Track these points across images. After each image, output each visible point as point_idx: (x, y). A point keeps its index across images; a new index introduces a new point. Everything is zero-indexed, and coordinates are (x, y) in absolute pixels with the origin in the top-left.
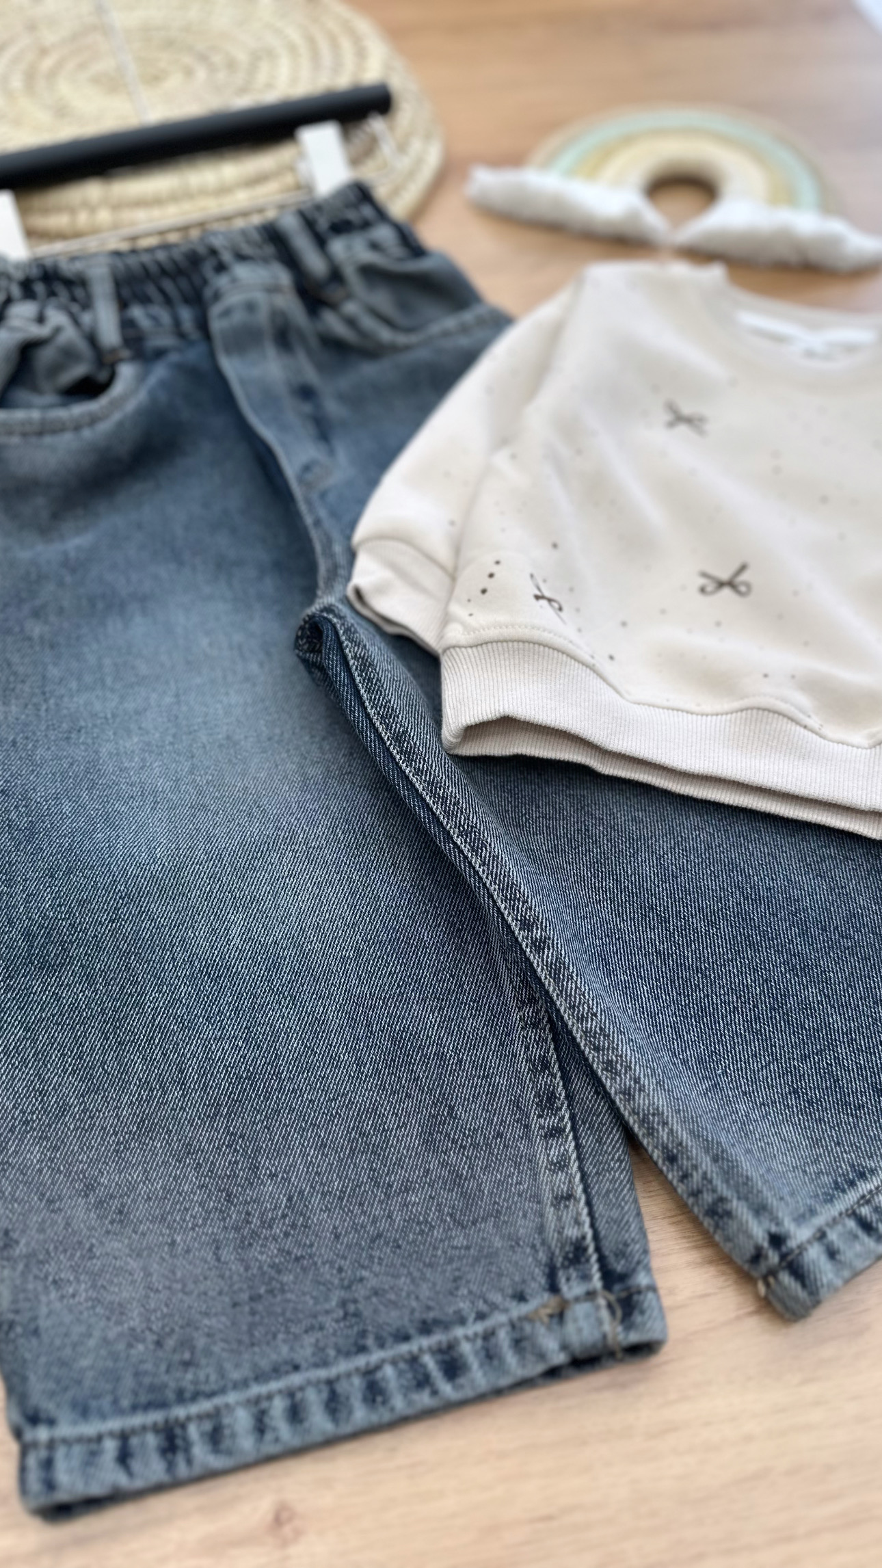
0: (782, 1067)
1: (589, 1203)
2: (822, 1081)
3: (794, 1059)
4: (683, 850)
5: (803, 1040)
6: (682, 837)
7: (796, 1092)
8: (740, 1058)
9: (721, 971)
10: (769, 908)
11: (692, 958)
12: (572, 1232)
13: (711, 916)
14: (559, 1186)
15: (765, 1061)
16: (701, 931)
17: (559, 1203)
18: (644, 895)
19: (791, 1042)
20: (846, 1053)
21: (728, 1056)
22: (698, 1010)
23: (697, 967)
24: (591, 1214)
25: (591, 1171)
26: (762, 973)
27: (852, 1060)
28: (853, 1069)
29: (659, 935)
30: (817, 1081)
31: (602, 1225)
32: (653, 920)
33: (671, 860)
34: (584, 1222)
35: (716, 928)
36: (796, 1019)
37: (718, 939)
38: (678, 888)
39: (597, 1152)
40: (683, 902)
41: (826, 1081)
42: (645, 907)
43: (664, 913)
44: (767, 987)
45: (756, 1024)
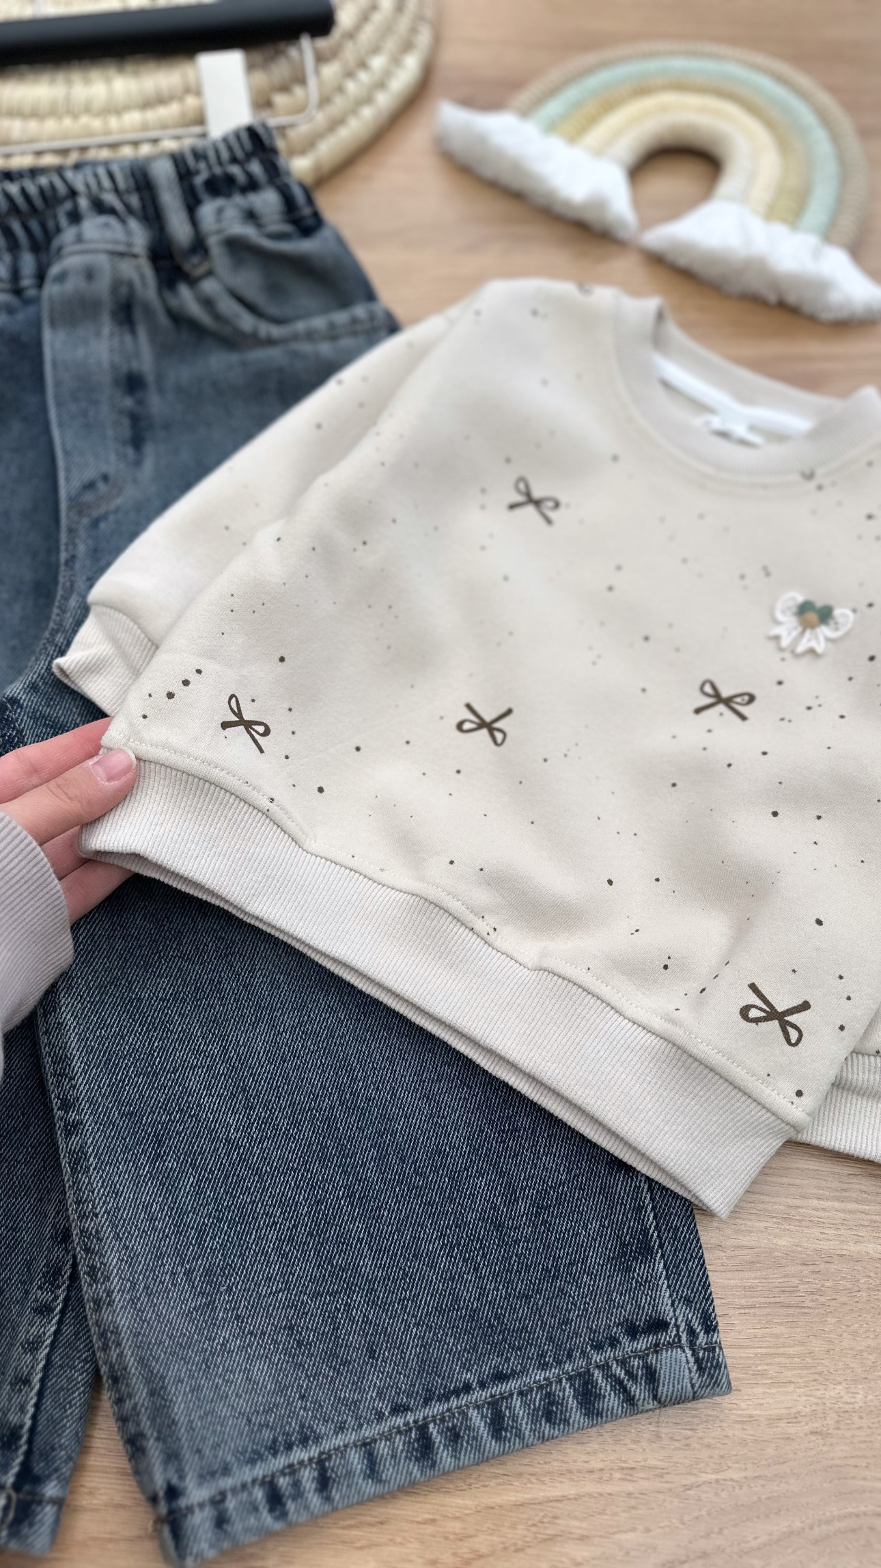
0: (290, 1298)
1: (40, 1394)
2: (322, 1324)
3: (305, 1294)
4: (303, 1033)
5: (324, 1276)
6: (309, 1016)
7: (291, 1328)
8: (254, 1277)
9: (280, 1179)
10: (359, 1121)
11: (258, 1156)
12: (13, 1418)
13: (299, 1115)
14: (22, 1368)
15: (277, 1287)
16: (281, 1129)
17: (17, 1384)
18: (243, 1073)
19: (312, 1274)
20: (360, 1302)
21: (242, 1272)
22: (237, 1214)
23: (258, 1167)
24: (37, 1406)
25: (57, 1362)
26: (318, 1192)
27: (361, 1311)
28: (358, 1320)
29: (238, 1121)
30: (318, 1323)
31: (42, 1419)
32: (240, 1103)
33: (288, 1040)
34: (28, 1411)
35: (298, 1129)
36: (328, 1252)
37: (293, 1143)
38: (280, 1074)
39: (69, 1344)
40: (278, 1091)
41: (326, 1325)
42: (238, 1086)
43: (254, 1099)
44: (316, 1209)
45: (287, 1245)
